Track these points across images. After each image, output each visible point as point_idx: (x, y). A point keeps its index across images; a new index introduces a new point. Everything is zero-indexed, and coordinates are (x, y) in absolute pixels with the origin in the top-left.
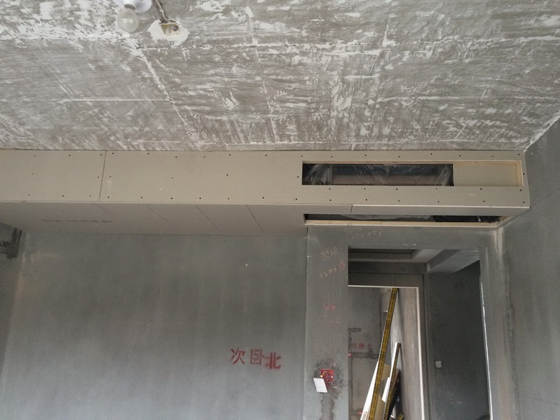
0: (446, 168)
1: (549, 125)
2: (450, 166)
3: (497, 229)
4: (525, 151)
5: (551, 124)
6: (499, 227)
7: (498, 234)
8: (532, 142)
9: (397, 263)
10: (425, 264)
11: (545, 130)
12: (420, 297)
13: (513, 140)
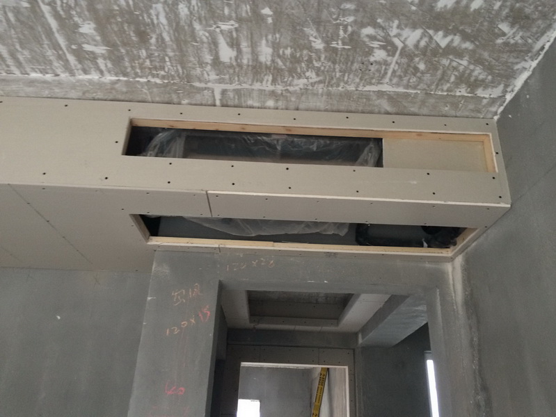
0: (372, 145)
1: (543, 48)
2: (379, 141)
3: (452, 259)
4: (496, 118)
5: (547, 47)
6: (456, 255)
7: (454, 268)
8: (509, 97)
9: (320, 332)
10: (356, 334)
11: (534, 64)
12: (350, 380)
13: (480, 92)
